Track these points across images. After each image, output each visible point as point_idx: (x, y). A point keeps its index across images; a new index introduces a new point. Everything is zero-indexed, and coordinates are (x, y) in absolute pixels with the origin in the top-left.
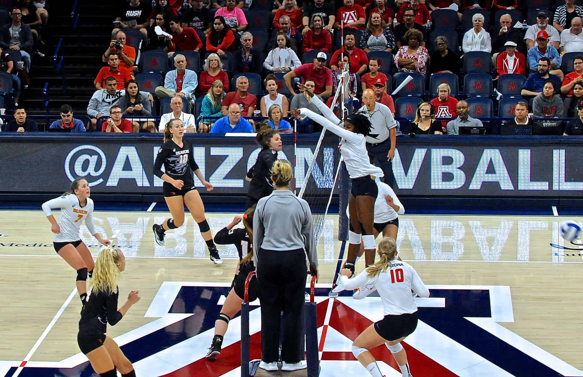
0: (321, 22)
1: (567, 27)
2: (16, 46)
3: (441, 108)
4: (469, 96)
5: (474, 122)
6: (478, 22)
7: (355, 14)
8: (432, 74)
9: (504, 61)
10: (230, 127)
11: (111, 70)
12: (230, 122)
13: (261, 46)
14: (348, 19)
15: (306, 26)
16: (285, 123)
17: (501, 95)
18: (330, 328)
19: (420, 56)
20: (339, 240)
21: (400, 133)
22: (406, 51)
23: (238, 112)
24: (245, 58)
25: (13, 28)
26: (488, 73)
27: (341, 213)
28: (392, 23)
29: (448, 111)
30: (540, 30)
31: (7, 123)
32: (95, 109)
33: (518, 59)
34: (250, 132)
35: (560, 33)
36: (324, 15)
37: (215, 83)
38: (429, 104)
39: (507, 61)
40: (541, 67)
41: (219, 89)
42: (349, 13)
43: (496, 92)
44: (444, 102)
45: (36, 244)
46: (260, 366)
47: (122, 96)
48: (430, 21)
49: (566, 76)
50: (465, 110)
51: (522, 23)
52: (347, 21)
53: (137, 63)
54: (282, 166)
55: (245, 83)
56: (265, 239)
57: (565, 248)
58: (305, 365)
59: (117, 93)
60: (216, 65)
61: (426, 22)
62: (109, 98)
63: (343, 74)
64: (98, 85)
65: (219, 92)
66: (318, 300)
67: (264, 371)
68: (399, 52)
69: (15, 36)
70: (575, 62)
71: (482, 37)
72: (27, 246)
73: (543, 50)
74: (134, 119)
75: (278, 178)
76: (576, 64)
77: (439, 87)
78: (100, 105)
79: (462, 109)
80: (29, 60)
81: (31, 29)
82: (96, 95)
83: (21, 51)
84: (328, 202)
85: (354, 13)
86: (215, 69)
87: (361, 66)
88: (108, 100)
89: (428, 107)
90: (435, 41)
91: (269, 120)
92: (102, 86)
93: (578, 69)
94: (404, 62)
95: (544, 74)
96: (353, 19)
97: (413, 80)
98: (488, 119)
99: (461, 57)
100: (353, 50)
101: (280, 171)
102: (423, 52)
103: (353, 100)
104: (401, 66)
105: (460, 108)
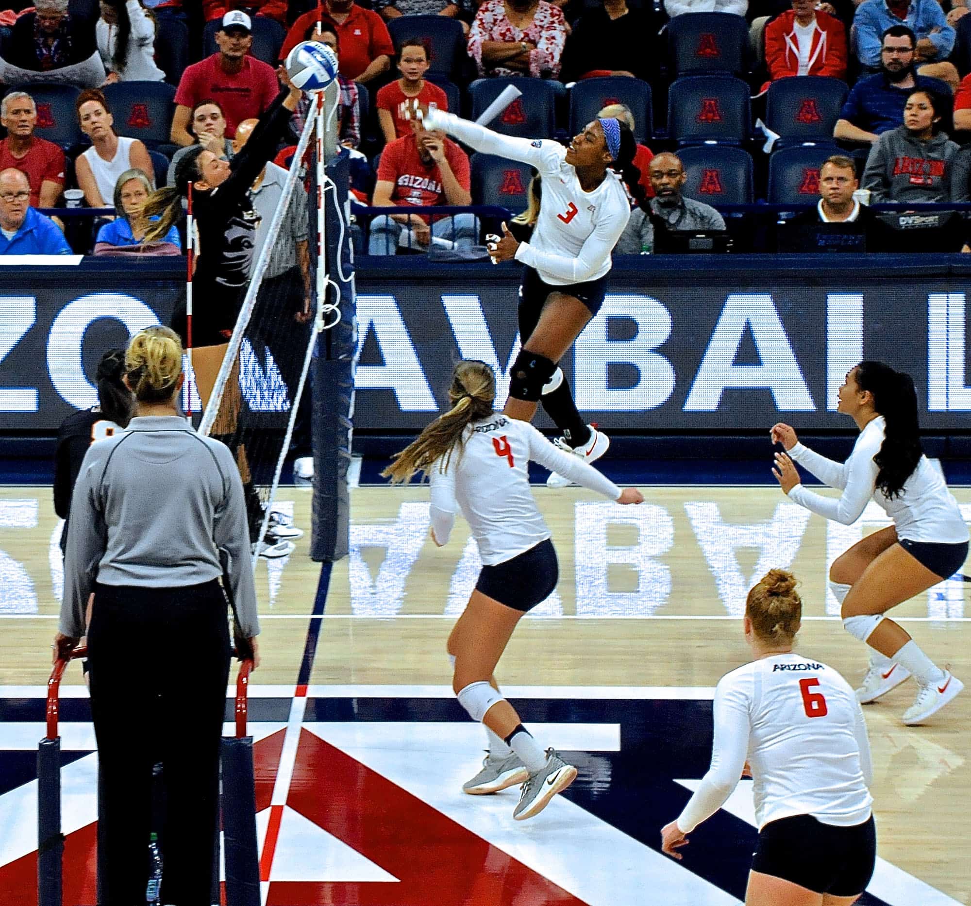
4: (682, 143)
5: (699, 217)
9: (788, 39)
10: (3, 236)
12: (2, 222)
17: (777, 137)
18: (290, 816)
19: (543, 36)
20: (314, 560)
22: (500, 17)
23: (21, 193)
26: (737, 75)
27: (318, 485)
33: (824, 35)
34: (59, 253)
39: (794, 39)
40: (895, 55)
43: (760, 129)
49: (965, 78)
50: (674, 180)
54: (149, 346)
55: (26, 111)
66: (258, 731)
73: (898, 5)
75: (142, 379)
79: (665, 180)
84: (280, 451)
87: (373, 58)
94: (498, 49)
95: (900, 76)
97: (519, 97)
98: (738, 209)
99: (660, 33)
100: (347, 15)
101: (145, 362)
102: (553, 22)
103: (352, 156)
104: (493, 62)
105: (660, 174)
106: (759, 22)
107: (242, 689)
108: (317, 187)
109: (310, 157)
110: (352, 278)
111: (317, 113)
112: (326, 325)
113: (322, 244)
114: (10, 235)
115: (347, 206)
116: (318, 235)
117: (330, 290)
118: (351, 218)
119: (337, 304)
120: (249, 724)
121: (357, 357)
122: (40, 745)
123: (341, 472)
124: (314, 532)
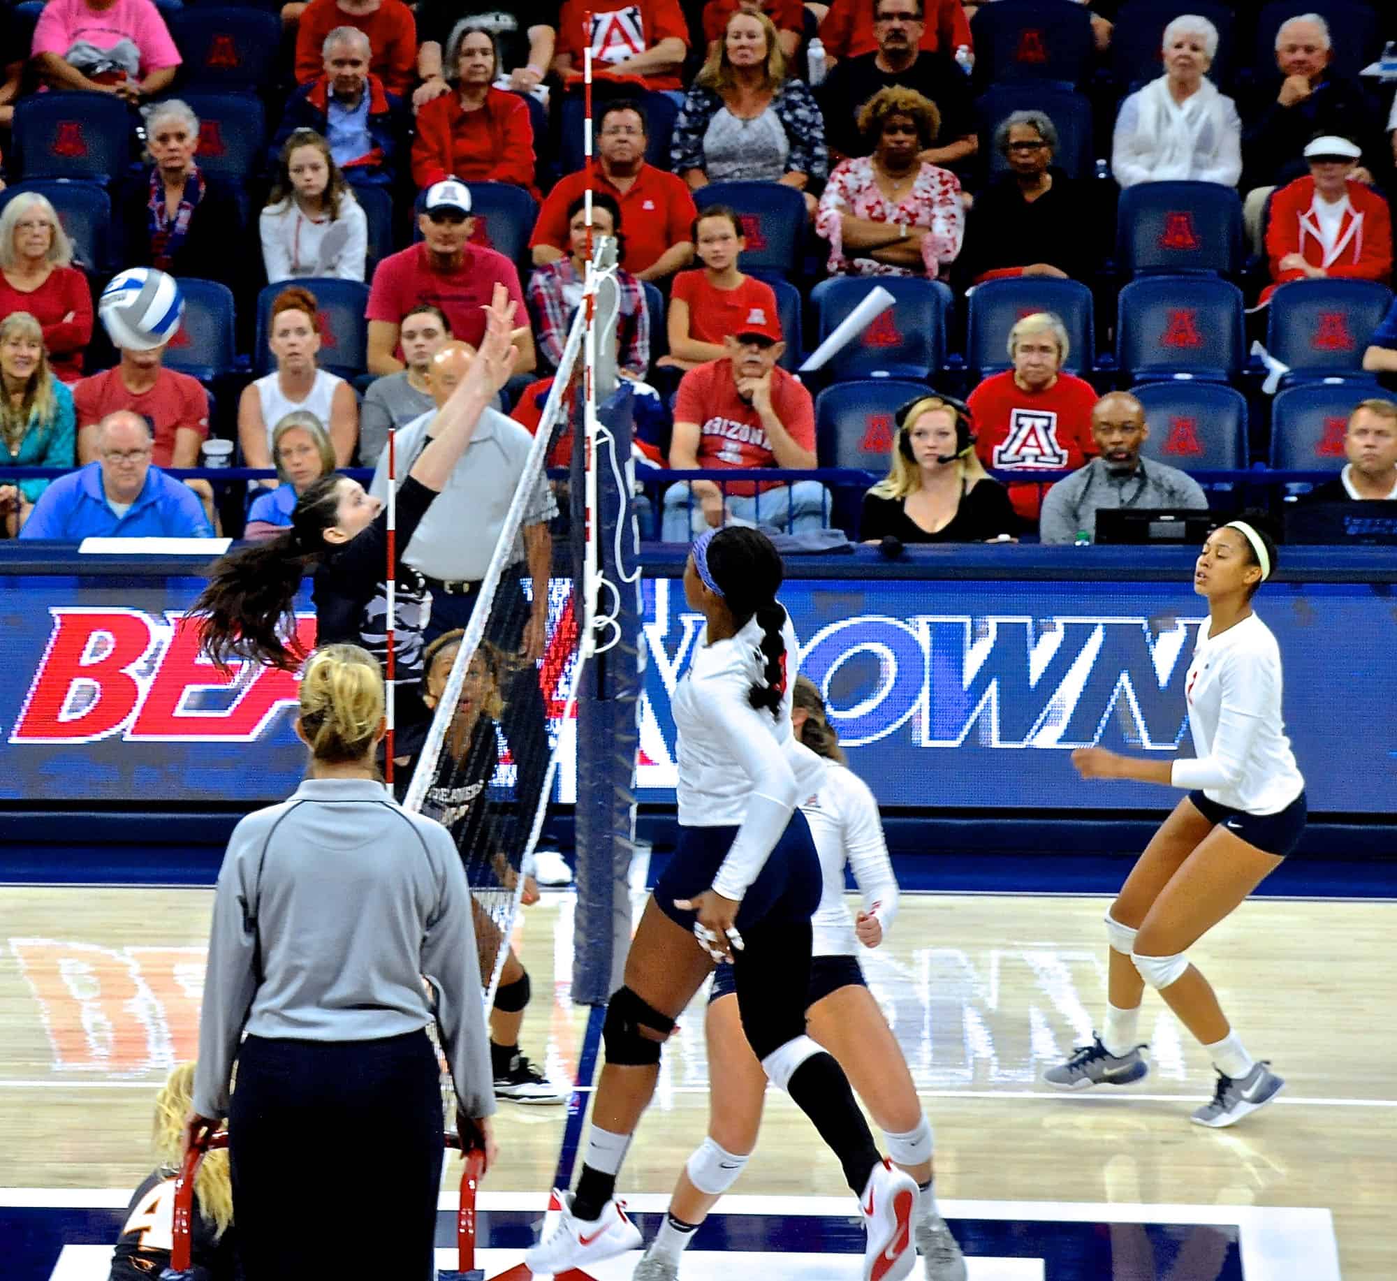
0: (490, 57)
4: (1138, 377)
5: (1168, 489)
6: (1186, 50)
7: (638, 19)
9: (1304, 219)
10: (109, 511)
12: (108, 490)
13: (234, 163)
14: (607, 43)
15: (430, 74)
17: (1284, 369)
19: (940, 213)
20: (578, 1003)
21: (836, 536)
22: (866, 183)
23: (135, 451)
24: (161, 217)
26: (1223, 275)
27: (585, 888)
29: (1052, 433)
33: (1358, 216)
34: (193, 535)
36: (506, 22)
37: (8, 328)
38: (946, 402)
39: (1314, 219)
41: (25, 351)
42: (610, 15)
43: (1258, 356)
44: (1039, 393)
48: (972, 50)
50: (1130, 438)
52: (603, 53)
54: (337, 677)
60: (42, 243)
61: (950, 55)
63: (590, 279)
65: (25, 365)
68: (835, 186)
71: (1203, 117)
75: (325, 727)
79: (1116, 435)
85: (631, 17)
86: (34, 265)
87: (670, 244)
89: (947, 420)
90: (1002, 128)
94: (865, 230)
96: (628, 40)
97: (893, 305)
98: (1225, 477)
100: (634, 179)
101: (331, 698)
102: (946, 192)
103: (636, 392)
104: (853, 250)
105: (1109, 427)
106: (1258, 196)
107: (468, 1198)
110: (636, 576)
111: (584, 329)
112: (599, 645)
113: (592, 524)
115: (630, 467)
116: (586, 511)
117: (604, 594)
118: (635, 485)
119: (615, 615)
120: (478, 1253)
121: (644, 697)
123: (618, 869)
124: (577, 959)
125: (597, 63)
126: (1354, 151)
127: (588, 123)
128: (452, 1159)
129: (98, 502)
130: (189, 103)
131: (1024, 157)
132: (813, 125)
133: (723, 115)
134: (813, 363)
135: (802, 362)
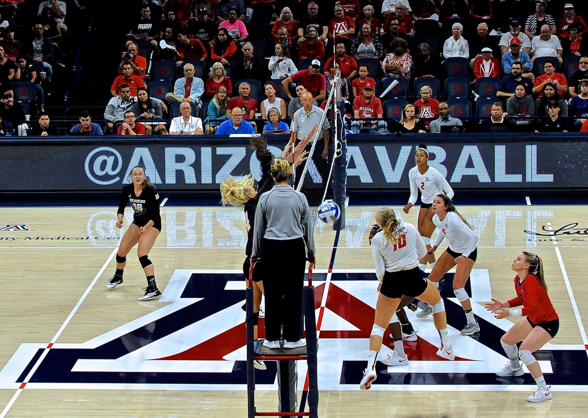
0: (315, 32)
1: (537, 34)
2: (38, 58)
3: (424, 109)
4: (449, 98)
5: (454, 121)
6: (457, 30)
7: (346, 24)
8: (416, 78)
9: (481, 66)
10: (234, 129)
11: (125, 79)
12: (234, 124)
14: (339, 29)
15: (301, 36)
16: (283, 124)
17: (479, 96)
18: (326, 310)
19: (405, 63)
20: (334, 230)
21: (387, 132)
22: (392, 58)
23: (240, 115)
24: (246, 66)
25: (37, 42)
26: (466, 76)
28: (379, 32)
29: (430, 111)
30: (512, 37)
31: (32, 128)
32: (111, 114)
33: (493, 64)
35: (531, 39)
36: (318, 26)
37: (220, 89)
38: (413, 105)
39: (483, 66)
40: (515, 70)
41: (223, 94)
42: (340, 24)
43: (473, 93)
44: (427, 103)
45: (59, 237)
46: (264, 344)
47: (135, 102)
48: (413, 31)
49: (537, 78)
50: (446, 111)
51: (497, 31)
52: (338, 31)
53: (149, 72)
54: (281, 163)
55: (247, 89)
56: (267, 230)
57: (537, 234)
58: (305, 343)
59: (131, 99)
60: (221, 73)
61: (409, 31)
62: (124, 104)
63: (335, 79)
64: (113, 92)
65: (223, 97)
67: (268, 349)
68: (386, 59)
69: (37, 49)
70: (545, 66)
71: (461, 44)
72: (52, 239)
73: (515, 55)
74: (147, 123)
75: (279, 174)
76: (546, 67)
77: (421, 89)
78: (116, 110)
79: (444, 111)
80: (51, 70)
81: (52, 42)
82: (112, 102)
83: (43, 63)
85: (344, 24)
86: (219, 77)
87: (352, 72)
88: (123, 106)
89: (413, 108)
90: (419, 47)
91: (268, 122)
92: (117, 93)
93: (548, 72)
94: (390, 67)
95: (517, 77)
96: (344, 29)
97: (398, 84)
98: (467, 118)
99: (442, 63)
100: (344, 58)
101: (280, 167)
103: (345, 103)
104: (388, 71)
105: (442, 109)
106: (473, 60)
107: (310, 271)
108: (334, 112)
109: (332, 103)
110: (346, 141)
111: (334, 89)
112: (338, 155)
113: (336, 130)
114: (236, 128)
116: (335, 127)
117: (339, 144)
118: (345, 122)
119: (341, 149)
120: (313, 282)
121: (347, 166)
122: (247, 289)
123: (342, 202)
125: (336, 33)
126: (491, 50)
127: (334, 46)
128: (308, 263)
129: (231, 127)
130: (251, 43)
131: (424, 53)
132: (380, 46)
133: (362, 44)
134: (381, 96)
135: (380, 96)
